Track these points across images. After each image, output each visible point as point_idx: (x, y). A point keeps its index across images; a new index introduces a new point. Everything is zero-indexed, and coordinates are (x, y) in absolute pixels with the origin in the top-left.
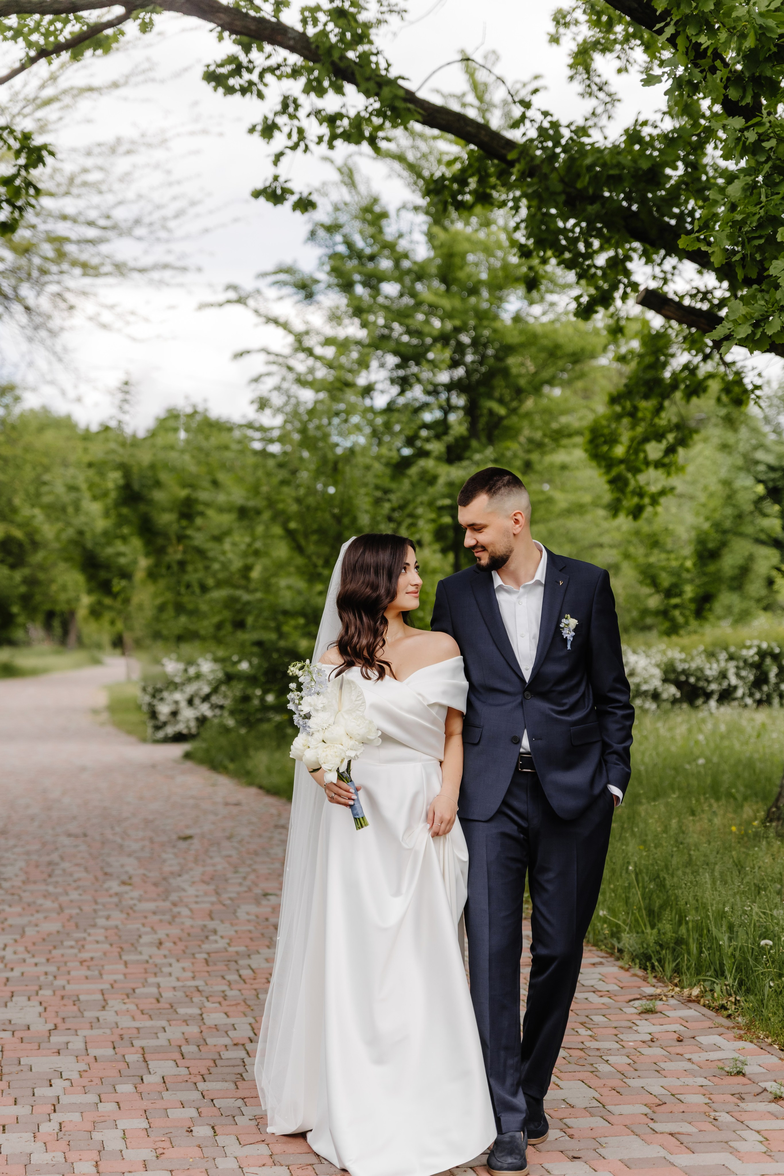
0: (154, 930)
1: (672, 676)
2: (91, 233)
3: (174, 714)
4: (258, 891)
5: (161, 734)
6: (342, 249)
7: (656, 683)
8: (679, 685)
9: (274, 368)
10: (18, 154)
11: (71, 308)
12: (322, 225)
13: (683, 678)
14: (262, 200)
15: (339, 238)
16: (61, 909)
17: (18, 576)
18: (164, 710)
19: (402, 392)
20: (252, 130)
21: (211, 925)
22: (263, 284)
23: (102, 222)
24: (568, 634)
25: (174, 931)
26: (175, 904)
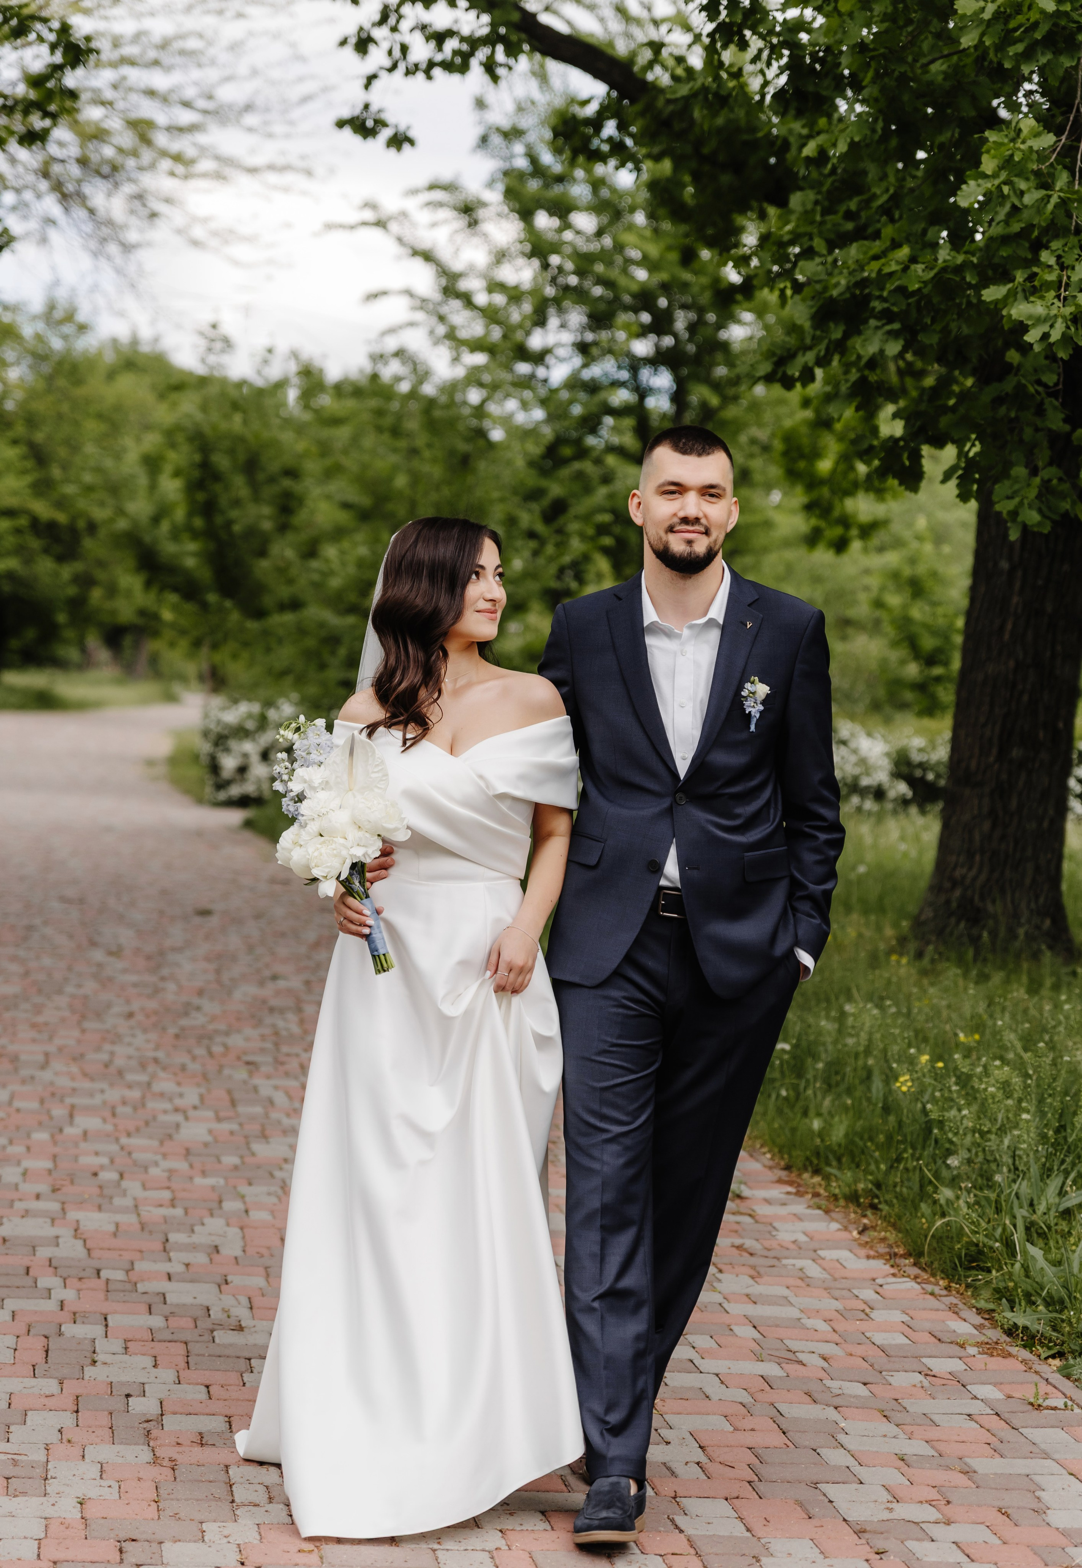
0: (128, 1002)
1: (905, 770)
2: (186, 117)
3: (242, 770)
4: (267, 973)
5: (222, 796)
6: (522, 163)
7: (881, 776)
8: (911, 781)
9: (420, 316)
10: (53, 47)
11: (153, 215)
12: (498, 130)
13: (918, 773)
14: (347, 131)
15: (519, 148)
16: (27, 973)
17: (67, 572)
18: (229, 763)
19: (585, 365)
20: (343, 43)
21: (196, 1001)
22: (412, 205)
23: (202, 104)
24: (754, 709)
25: (152, 1005)
26: (163, 979)
